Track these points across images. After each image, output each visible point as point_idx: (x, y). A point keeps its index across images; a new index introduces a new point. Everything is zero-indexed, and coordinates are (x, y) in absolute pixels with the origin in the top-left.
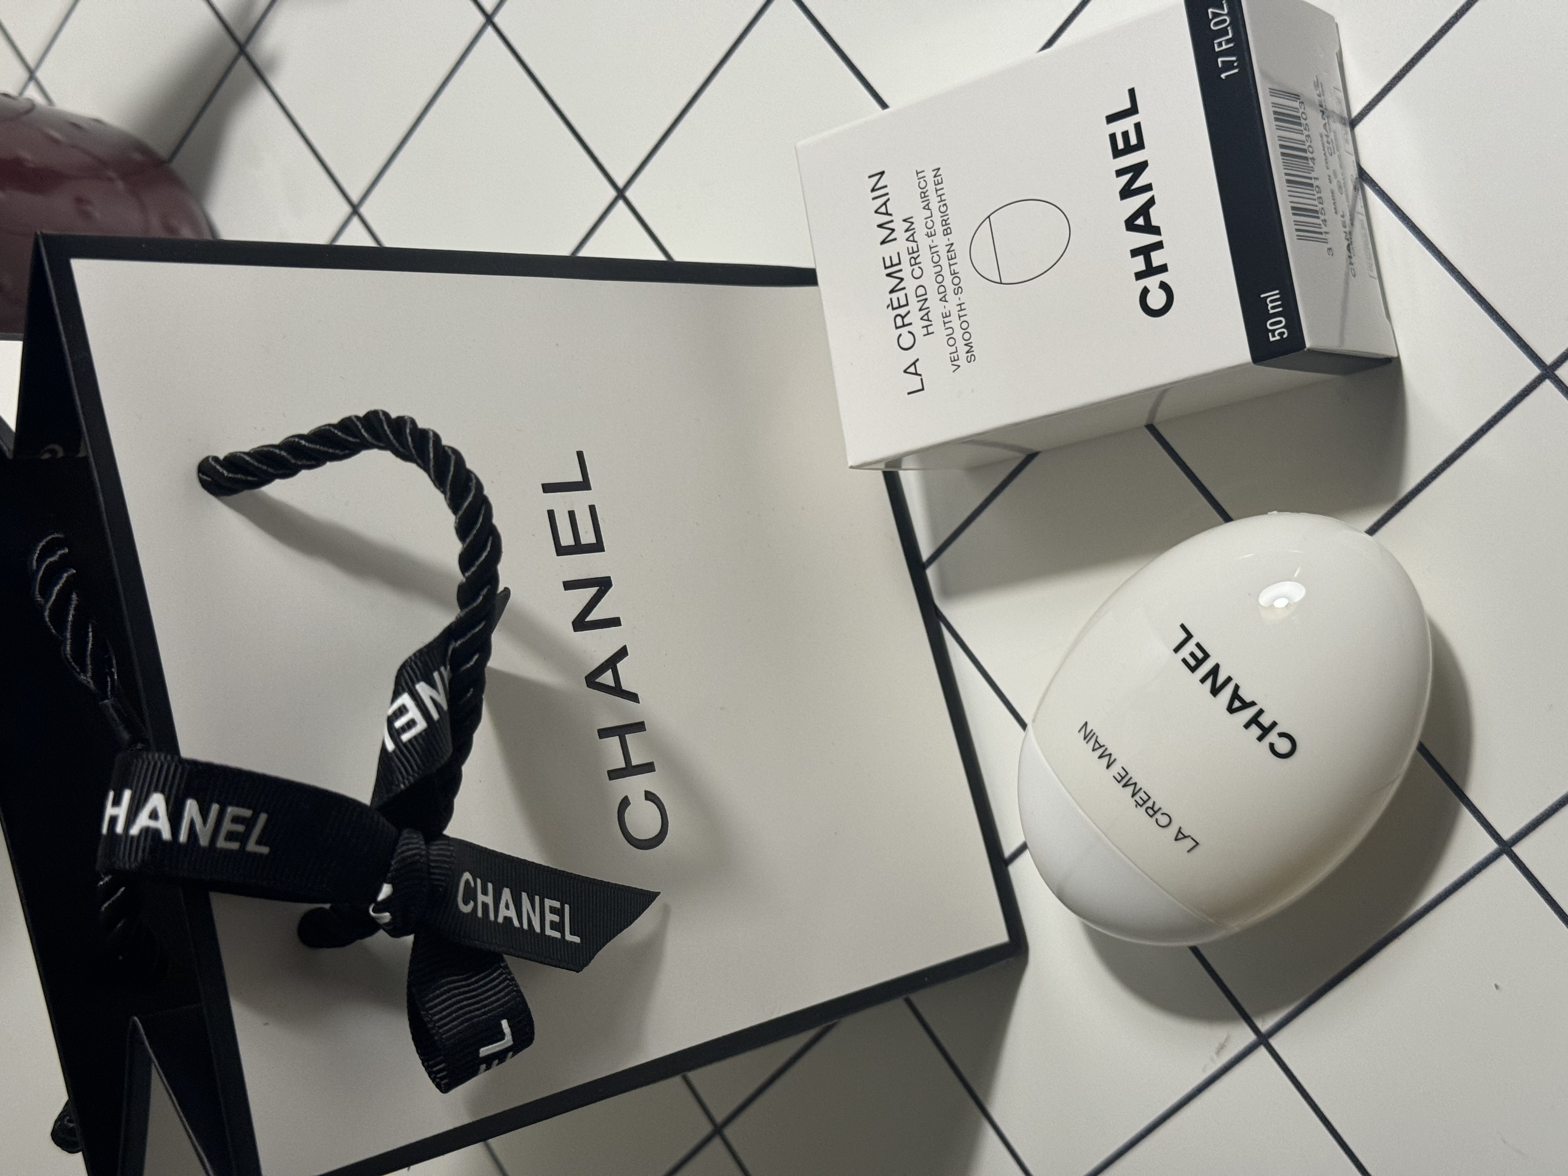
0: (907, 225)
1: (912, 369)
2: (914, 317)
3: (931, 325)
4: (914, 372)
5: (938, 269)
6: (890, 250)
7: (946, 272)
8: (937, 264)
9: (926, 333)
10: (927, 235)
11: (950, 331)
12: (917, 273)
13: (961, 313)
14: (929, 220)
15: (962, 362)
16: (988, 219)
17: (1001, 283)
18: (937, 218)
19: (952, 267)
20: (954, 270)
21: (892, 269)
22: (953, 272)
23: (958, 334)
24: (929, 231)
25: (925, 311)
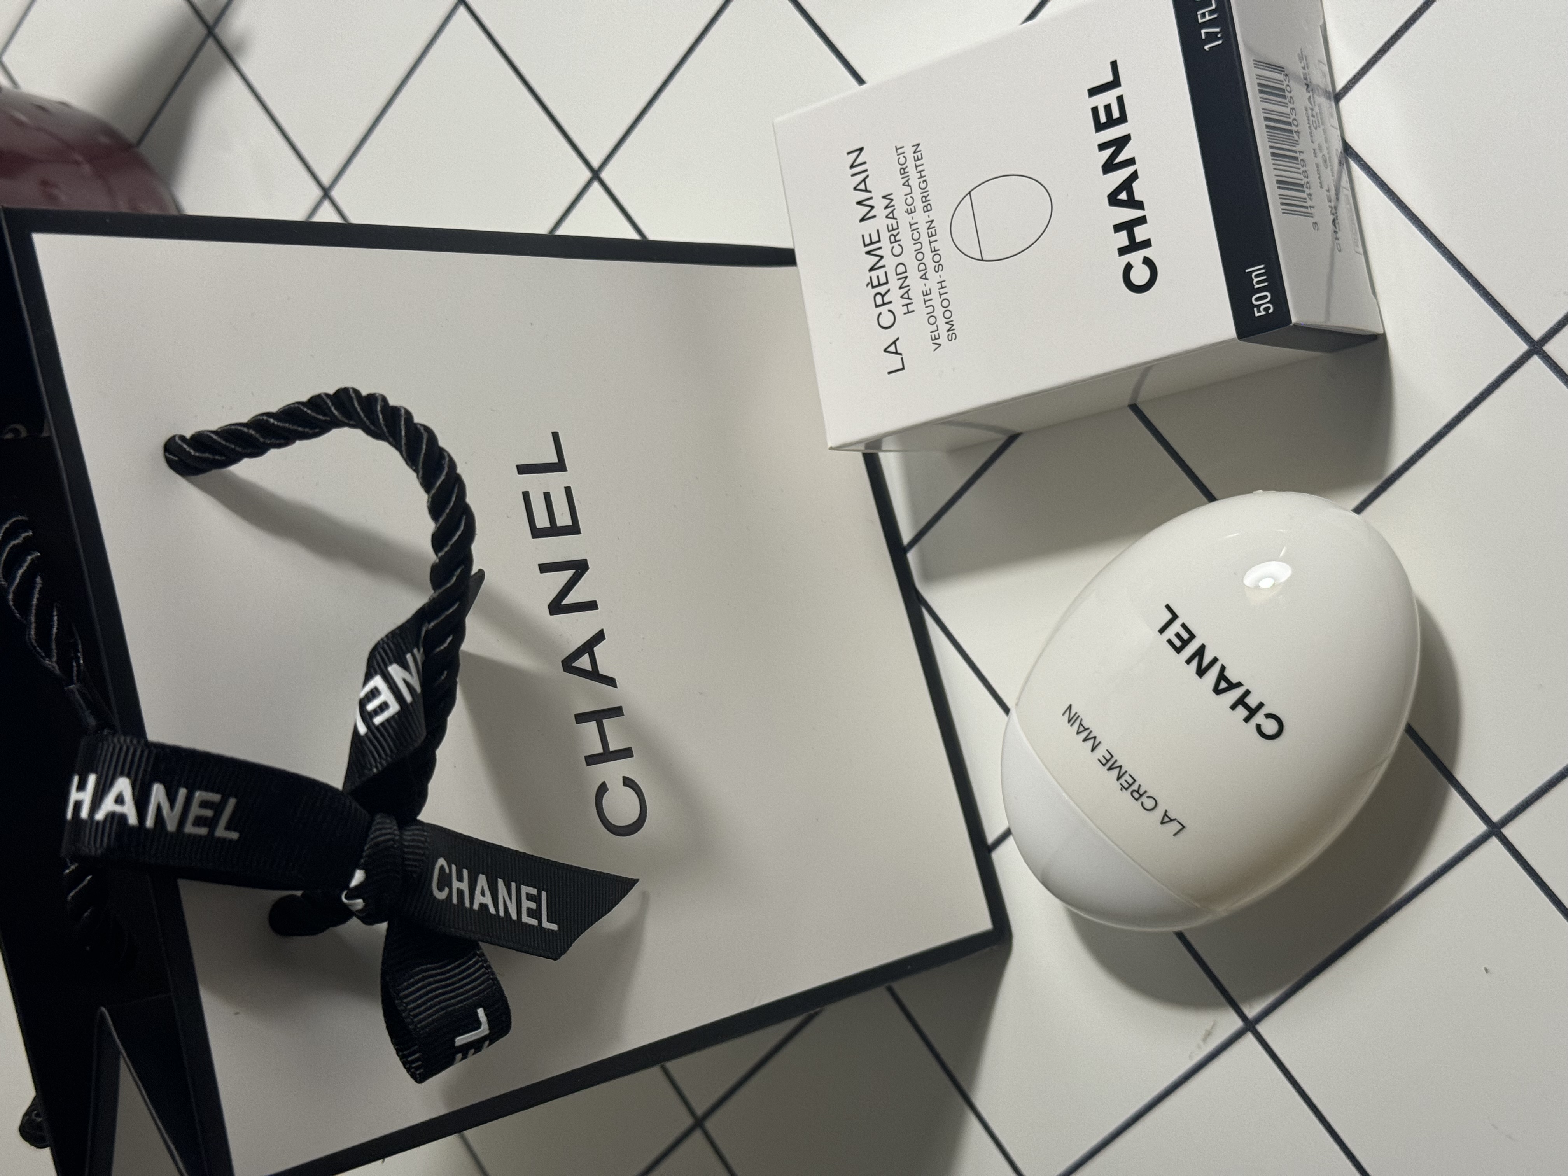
0: (887, 202)
1: (892, 348)
2: (895, 295)
3: (912, 303)
4: (894, 351)
5: (919, 246)
6: (869, 227)
7: (926, 249)
8: (917, 241)
9: (906, 311)
10: (907, 212)
11: (931, 309)
12: (897, 250)
13: (942, 291)
14: (908, 197)
15: (943, 340)
16: (969, 195)
17: (982, 260)
18: (917, 194)
19: (932, 244)
20: (934, 247)
21: (871, 247)
22: (933, 250)
23: (939, 312)
24: (909, 207)
25: (906, 289)
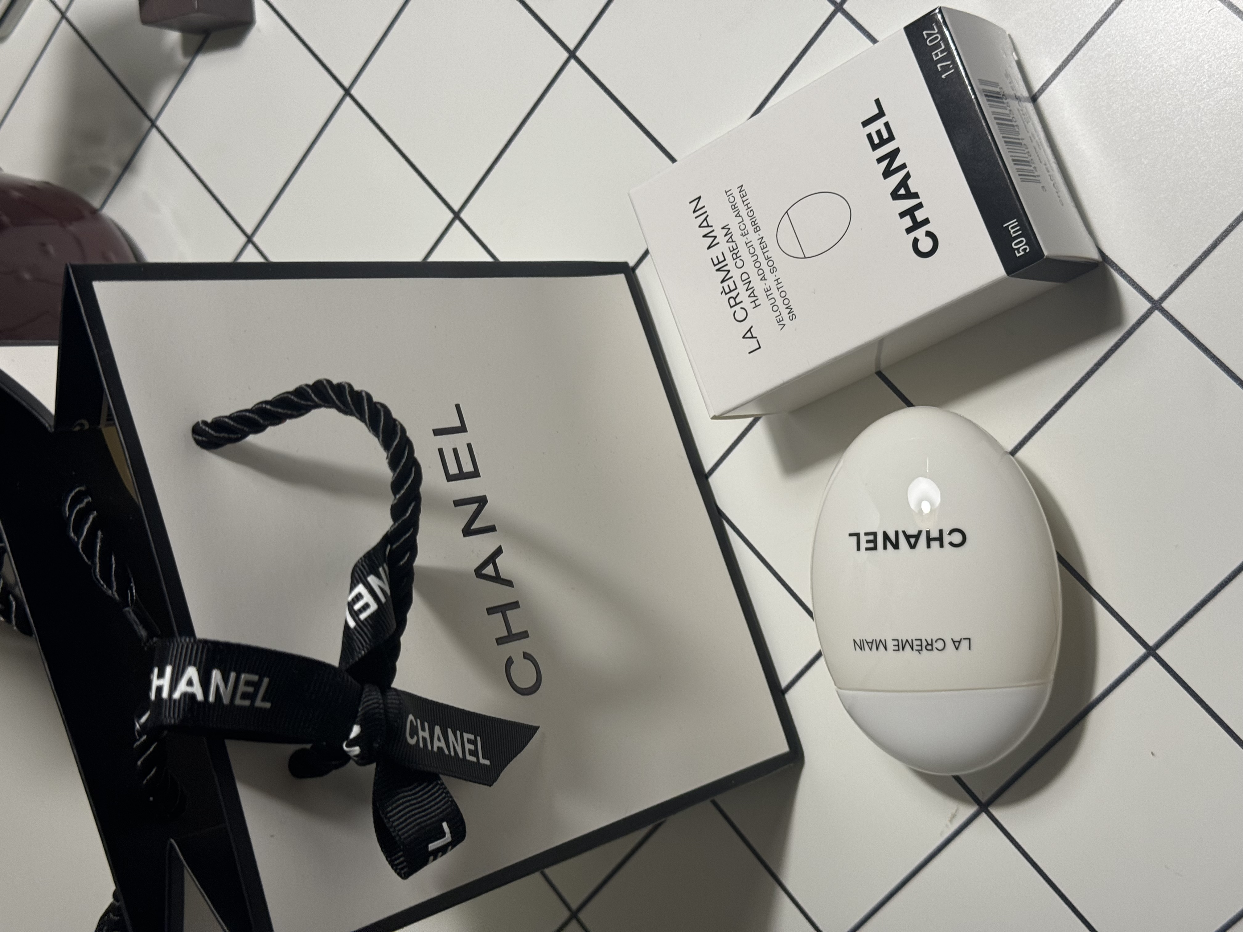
0: (725, 231)
1: (749, 335)
2: (744, 296)
3: (757, 299)
4: (751, 336)
5: (755, 257)
6: (716, 252)
7: (761, 259)
8: (753, 254)
9: (755, 306)
10: (742, 235)
11: (773, 301)
12: (740, 264)
13: (779, 286)
14: (741, 224)
15: (786, 321)
16: (786, 214)
17: (805, 258)
18: (747, 221)
19: (765, 254)
20: (767, 256)
21: (720, 265)
22: (767, 258)
23: (779, 302)
24: (743, 232)
25: (751, 291)
